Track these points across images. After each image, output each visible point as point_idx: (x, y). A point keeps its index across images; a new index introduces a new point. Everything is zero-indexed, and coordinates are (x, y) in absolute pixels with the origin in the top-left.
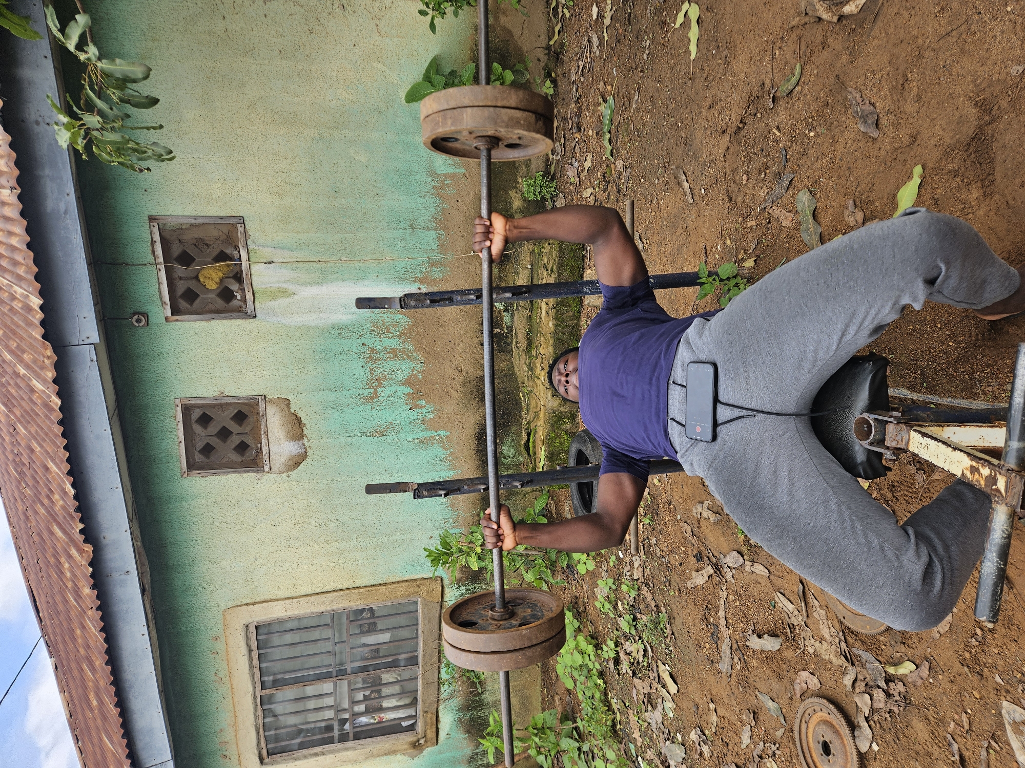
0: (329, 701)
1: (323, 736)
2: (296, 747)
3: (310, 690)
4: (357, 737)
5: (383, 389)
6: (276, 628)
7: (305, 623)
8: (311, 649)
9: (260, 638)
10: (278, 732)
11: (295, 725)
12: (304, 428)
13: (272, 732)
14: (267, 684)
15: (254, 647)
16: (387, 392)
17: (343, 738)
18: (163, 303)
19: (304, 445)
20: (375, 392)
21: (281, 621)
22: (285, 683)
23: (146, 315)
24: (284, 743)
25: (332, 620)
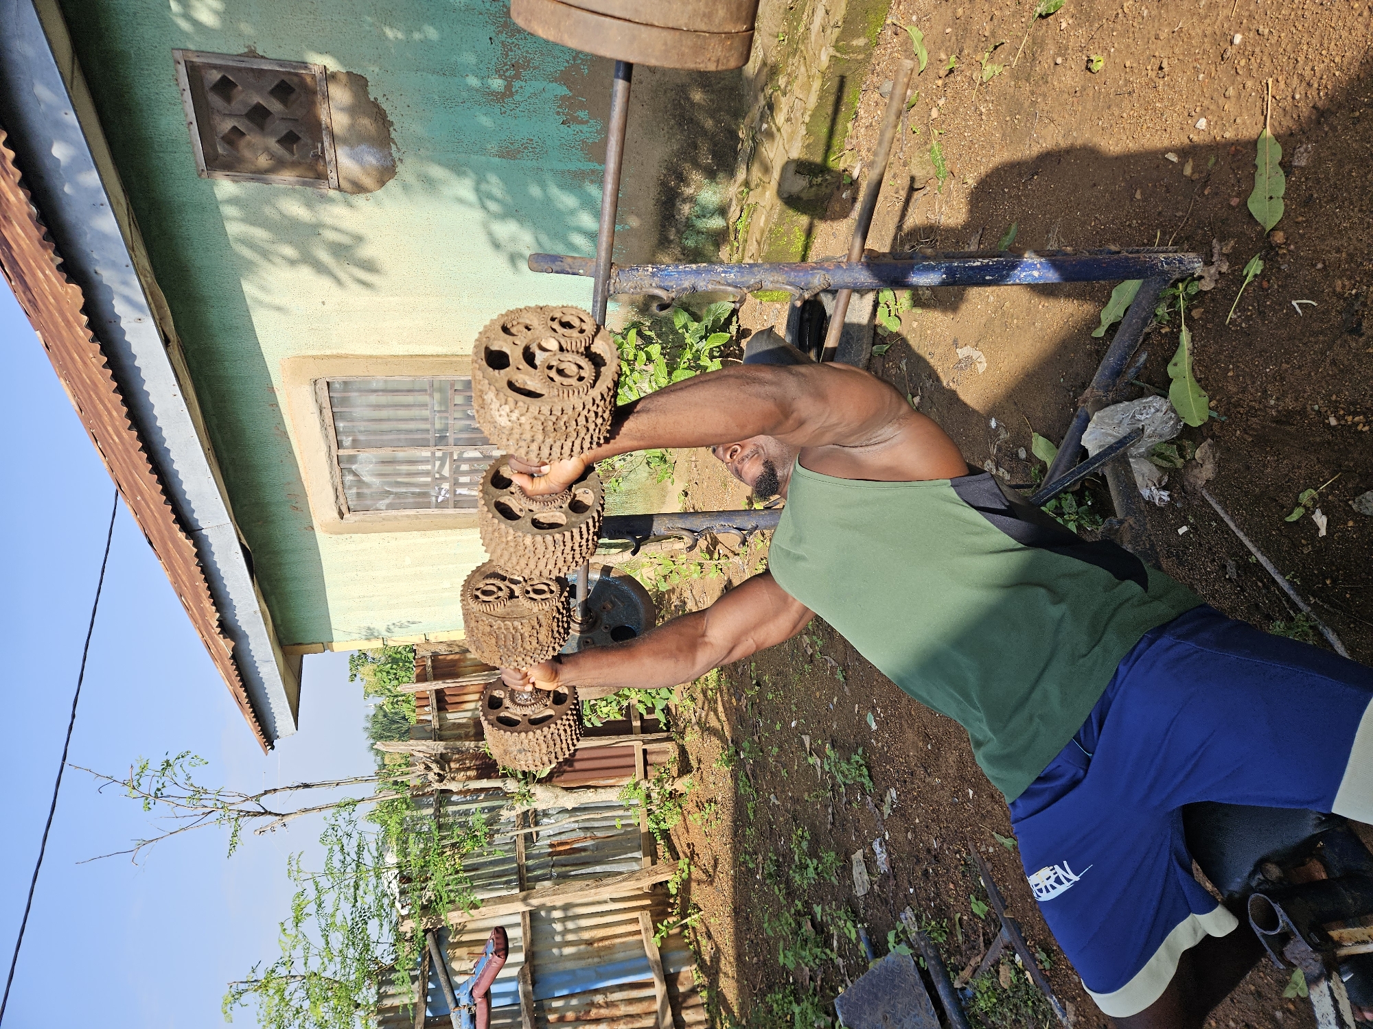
0: (426, 468)
1: (417, 500)
2: (384, 508)
3: (401, 454)
4: (457, 505)
5: (523, 84)
6: (356, 386)
7: (395, 386)
8: (402, 413)
9: (333, 394)
10: (360, 490)
11: (382, 486)
12: (391, 129)
13: (353, 491)
14: (345, 444)
16: (529, 90)
17: (441, 504)
19: (391, 155)
20: (508, 87)
21: (362, 381)
22: (369, 445)
25: (430, 386)
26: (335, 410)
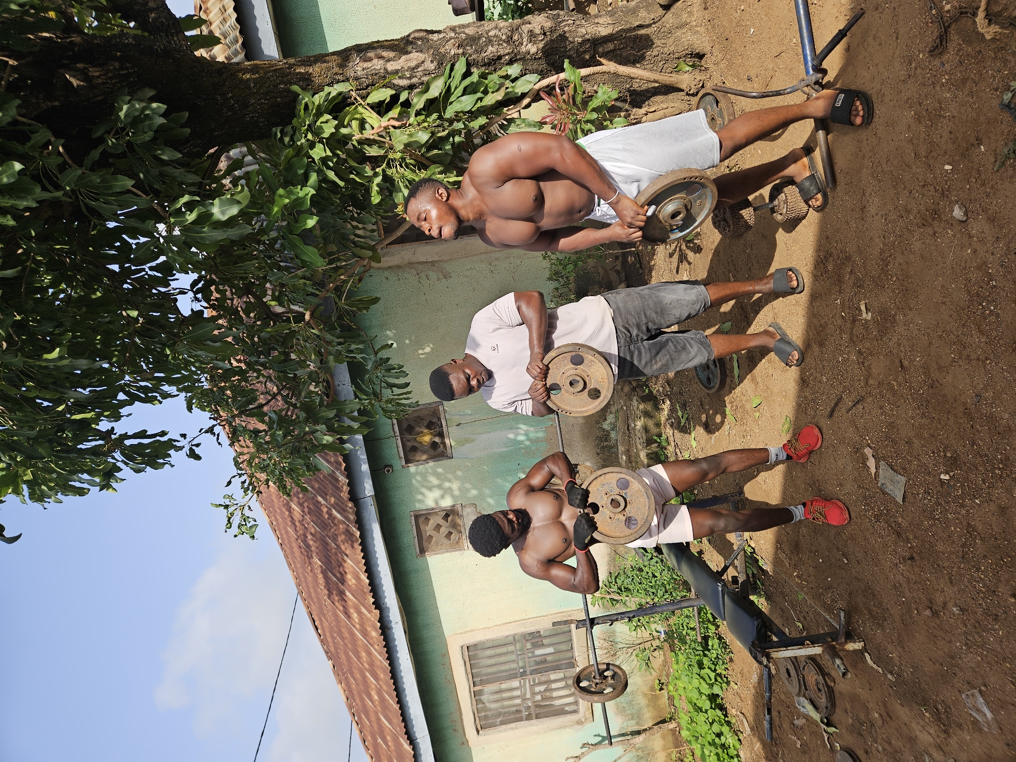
0: (517, 693)
1: (515, 716)
2: (498, 723)
3: (504, 686)
4: (538, 717)
6: (480, 647)
7: (498, 643)
8: (502, 659)
9: (470, 653)
10: (486, 714)
11: (497, 709)
13: (483, 714)
14: (477, 683)
15: (467, 660)
17: (529, 718)
18: (400, 458)
21: (483, 643)
22: (489, 682)
23: (391, 466)
24: (490, 721)
25: (514, 640)
26: (472, 662)
